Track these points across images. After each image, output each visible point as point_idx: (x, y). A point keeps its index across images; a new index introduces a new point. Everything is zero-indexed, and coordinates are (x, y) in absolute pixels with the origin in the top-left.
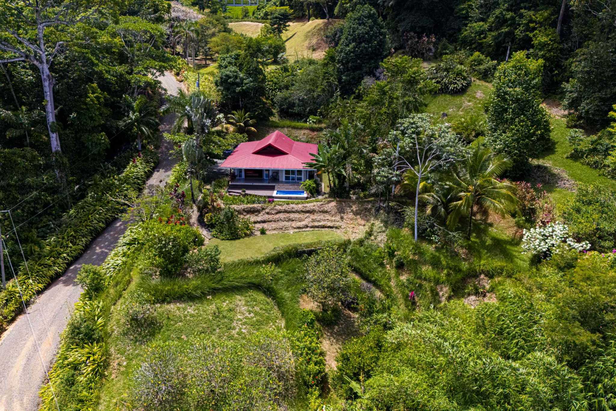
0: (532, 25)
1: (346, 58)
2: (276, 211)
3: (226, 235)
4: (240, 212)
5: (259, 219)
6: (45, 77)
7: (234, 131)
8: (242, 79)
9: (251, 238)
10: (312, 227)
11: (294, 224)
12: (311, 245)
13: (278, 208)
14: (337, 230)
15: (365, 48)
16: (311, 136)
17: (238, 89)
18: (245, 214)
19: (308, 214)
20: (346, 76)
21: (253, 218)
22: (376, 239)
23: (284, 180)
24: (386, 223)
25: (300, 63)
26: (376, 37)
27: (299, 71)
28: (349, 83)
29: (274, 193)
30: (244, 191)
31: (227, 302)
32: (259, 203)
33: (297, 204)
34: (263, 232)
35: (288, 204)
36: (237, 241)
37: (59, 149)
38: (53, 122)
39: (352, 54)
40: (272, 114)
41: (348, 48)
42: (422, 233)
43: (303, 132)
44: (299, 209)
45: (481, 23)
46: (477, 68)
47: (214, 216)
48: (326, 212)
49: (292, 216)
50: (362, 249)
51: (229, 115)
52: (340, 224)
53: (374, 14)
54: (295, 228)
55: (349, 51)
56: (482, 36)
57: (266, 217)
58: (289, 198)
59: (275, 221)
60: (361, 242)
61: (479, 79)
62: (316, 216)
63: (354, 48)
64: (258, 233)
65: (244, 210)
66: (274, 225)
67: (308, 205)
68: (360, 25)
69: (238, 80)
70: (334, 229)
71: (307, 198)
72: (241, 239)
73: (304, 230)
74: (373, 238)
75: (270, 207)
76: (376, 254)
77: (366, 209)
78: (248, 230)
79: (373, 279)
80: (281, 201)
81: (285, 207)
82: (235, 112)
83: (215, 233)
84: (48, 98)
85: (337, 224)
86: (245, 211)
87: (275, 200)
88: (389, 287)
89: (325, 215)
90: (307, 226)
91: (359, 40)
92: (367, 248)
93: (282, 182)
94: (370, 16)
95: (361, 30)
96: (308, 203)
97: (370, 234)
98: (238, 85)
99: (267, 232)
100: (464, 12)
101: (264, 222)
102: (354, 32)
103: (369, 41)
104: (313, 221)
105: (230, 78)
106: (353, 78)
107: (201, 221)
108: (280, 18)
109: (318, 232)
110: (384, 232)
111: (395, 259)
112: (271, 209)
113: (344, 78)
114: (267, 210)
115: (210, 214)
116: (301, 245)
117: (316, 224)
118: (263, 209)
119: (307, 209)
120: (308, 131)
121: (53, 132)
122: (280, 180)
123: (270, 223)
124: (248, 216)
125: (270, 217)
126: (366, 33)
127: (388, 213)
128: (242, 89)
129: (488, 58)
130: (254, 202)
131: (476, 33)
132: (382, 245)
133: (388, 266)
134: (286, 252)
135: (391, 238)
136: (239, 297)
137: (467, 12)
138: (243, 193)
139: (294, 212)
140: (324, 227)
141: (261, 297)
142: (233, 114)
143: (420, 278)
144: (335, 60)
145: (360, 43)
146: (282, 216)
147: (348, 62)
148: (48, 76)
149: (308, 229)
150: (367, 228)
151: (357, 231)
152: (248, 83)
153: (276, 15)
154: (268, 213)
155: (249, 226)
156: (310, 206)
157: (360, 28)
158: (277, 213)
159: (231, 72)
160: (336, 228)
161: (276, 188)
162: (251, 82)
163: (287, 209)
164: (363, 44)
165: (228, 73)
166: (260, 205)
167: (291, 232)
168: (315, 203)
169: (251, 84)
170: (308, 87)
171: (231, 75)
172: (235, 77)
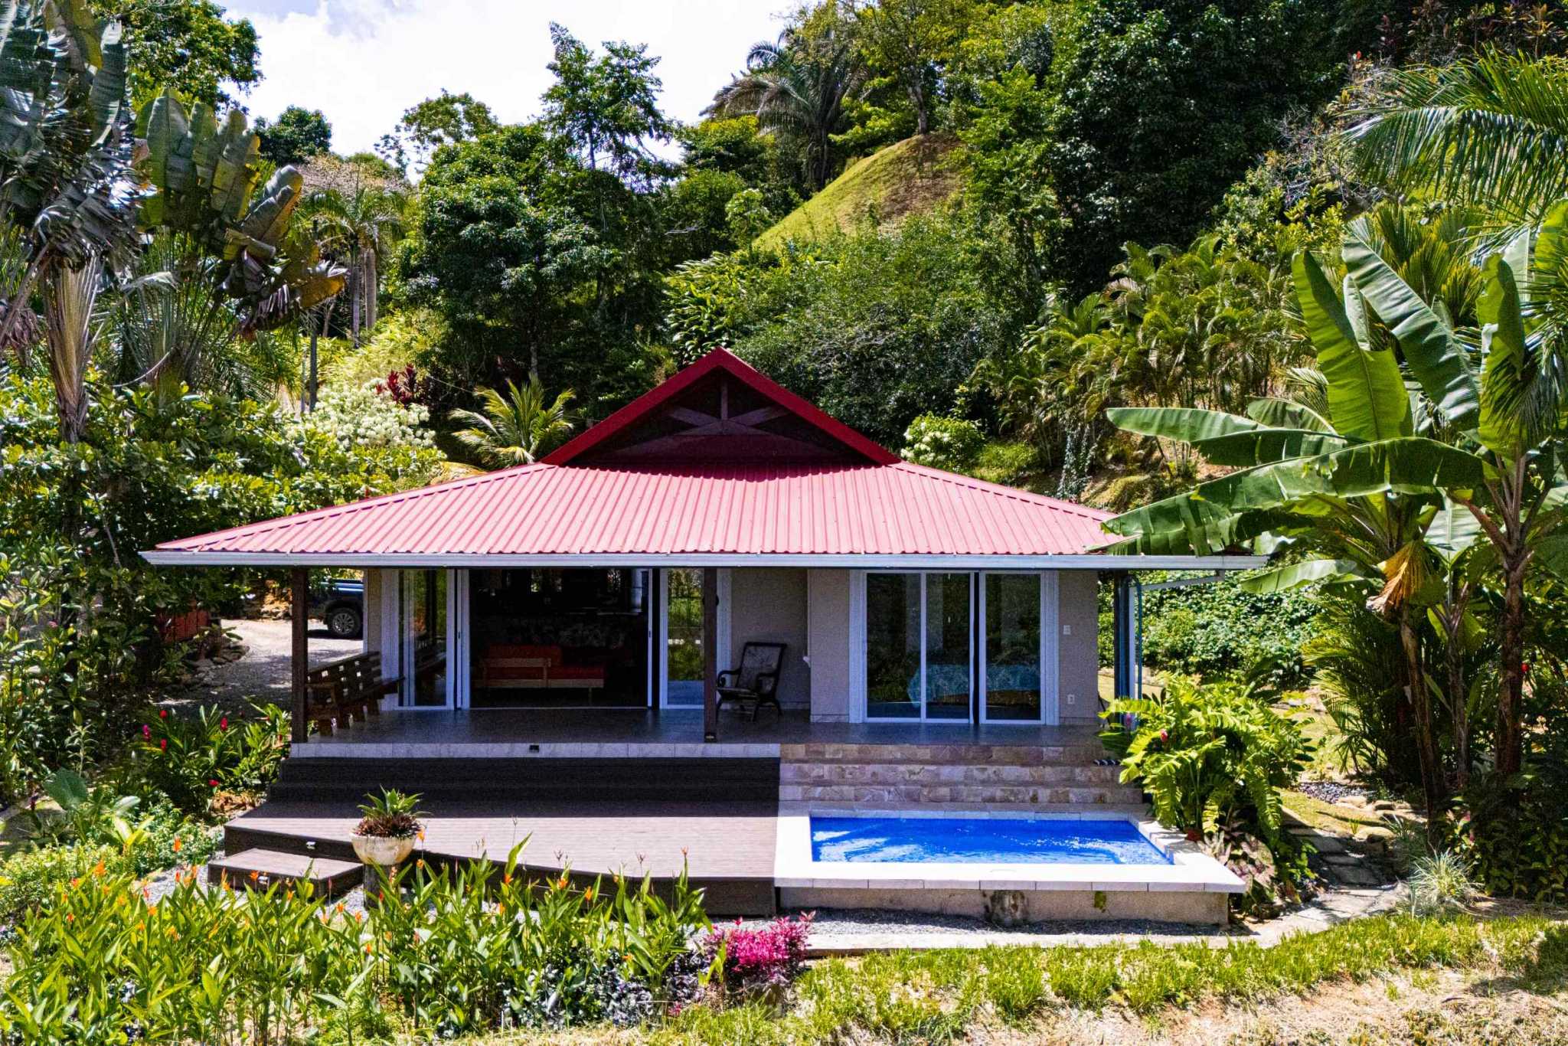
1: (1118, 89)
8: (537, 229)
17: (513, 274)
20: (1117, 192)
23: (857, 711)
29: (787, 852)
30: (398, 828)
51: (459, 413)
69: (515, 233)
80: (906, 961)
82: (490, 398)
98: (514, 254)
105: (475, 217)
108: (720, 156)
122: (820, 708)
128: (537, 274)
138: (384, 851)
142: (478, 405)
147: (1127, 111)
152: (570, 245)
153: (706, 143)
161: (786, 792)
162: (589, 241)
169: (590, 250)
170: (890, 297)
171: (481, 205)
172: (503, 216)
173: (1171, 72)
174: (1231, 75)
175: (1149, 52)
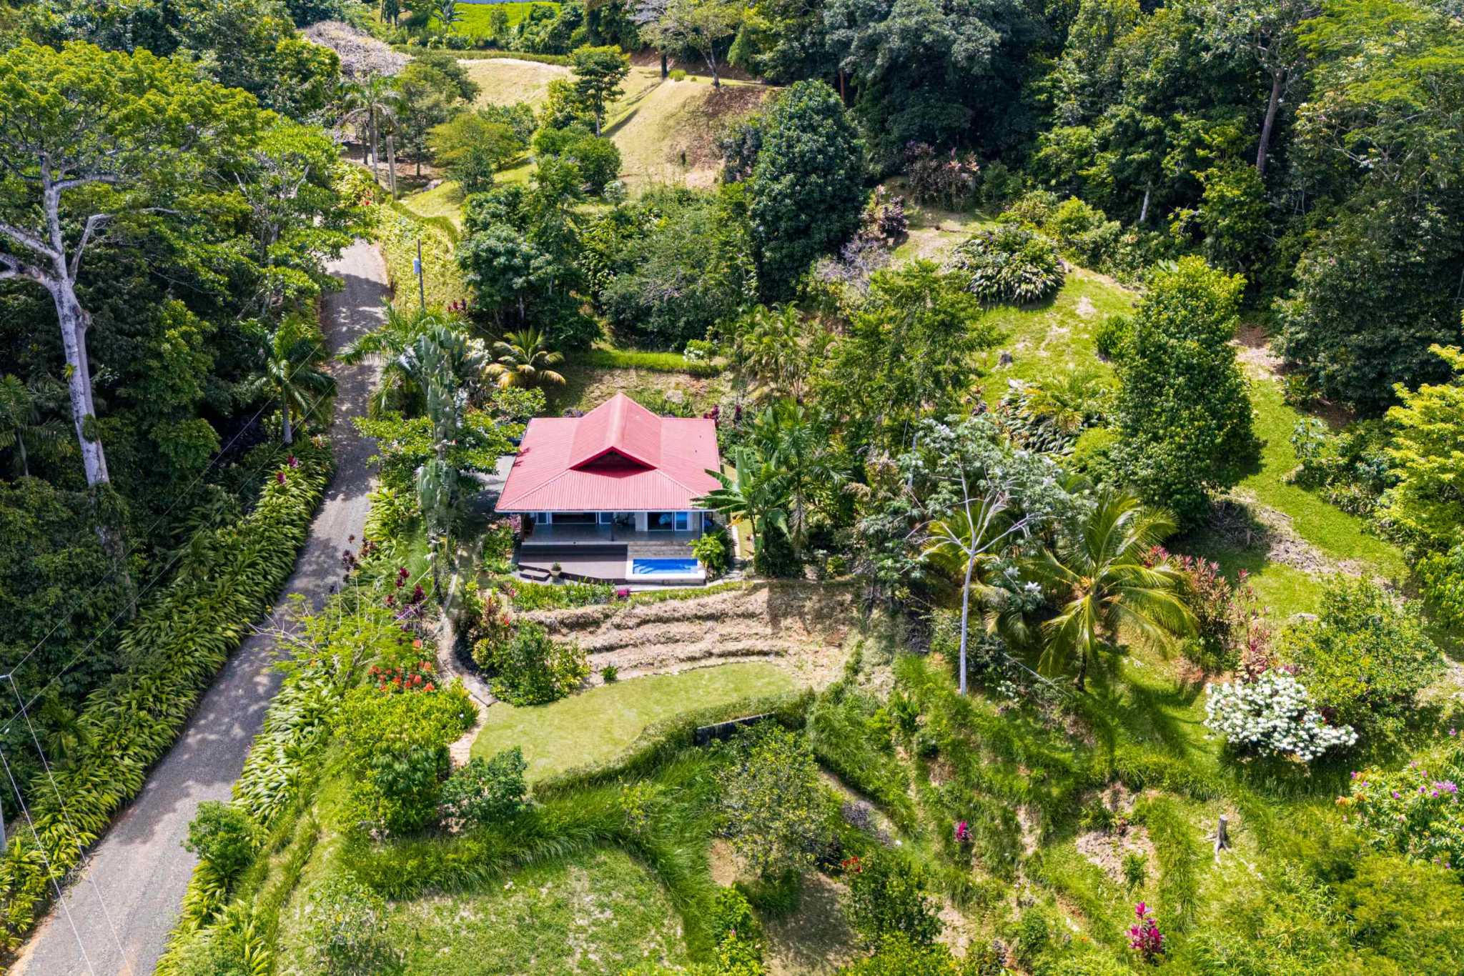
0: (1200, 153)
1: (774, 208)
2: (638, 620)
3: (527, 693)
4: (553, 629)
5: (599, 640)
6: (66, 311)
7: (512, 384)
8: (527, 258)
9: (584, 695)
10: (720, 656)
11: (683, 650)
12: (725, 711)
13: (641, 611)
14: (779, 660)
15: (818, 185)
16: (693, 390)
17: (519, 282)
18: (564, 631)
19: (710, 624)
20: (772, 250)
21: (584, 640)
22: (868, 680)
23: (646, 528)
24: (890, 642)
25: (657, 201)
26: (843, 158)
27: (656, 221)
28: (781, 266)
29: (627, 569)
30: (556, 566)
31: (550, 884)
32: (597, 602)
33: (684, 598)
34: (610, 676)
35: (663, 600)
36: (553, 707)
37: (106, 478)
38: (89, 417)
39: (788, 201)
40: (598, 334)
41: (777, 187)
42: (975, 674)
43: (673, 379)
44: (689, 613)
45: (1084, 130)
46: (1075, 238)
47: (497, 648)
48: (751, 615)
49: (675, 629)
50: (841, 709)
51: (498, 344)
52: (786, 645)
53: (837, 104)
54: (682, 661)
55: (780, 193)
56: (1085, 160)
57: (614, 637)
58: (663, 583)
59: (635, 646)
60: (837, 695)
61: (1081, 265)
62: (727, 628)
63: (793, 185)
64: (597, 679)
65: (562, 622)
66: (630, 655)
67: (709, 600)
68: (804, 131)
69: (518, 261)
70: (772, 658)
71: (704, 582)
72: (562, 701)
73: (703, 662)
74: (861, 678)
75: (621, 613)
76: (873, 723)
77: (842, 604)
78: (575, 675)
79: (870, 788)
80: (645, 593)
81: (656, 609)
82: (510, 335)
83: (500, 688)
84: (75, 361)
85: (779, 644)
86: (566, 625)
87: (634, 588)
88: (907, 808)
89: (749, 622)
90: (710, 654)
91: (802, 167)
92: (852, 708)
93: (641, 535)
94: (828, 111)
95: (807, 143)
96: (709, 593)
97: (855, 669)
98: (518, 271)
99: (619, 676)
100: (1043, 97)
101: (610, 649)
102: (790, 147)
103: (827, 170)
104: (724, 639)
105: (497, 255)
106: (791, 256)
107: (462, 655)
108: (598, 74)
109: (736, 667)
110: (887, 663)
111: (916, 738)
112: (626, 616)
113: (768, 254)
114: (616, 620)
115: (486, 641)
116: (703, 715)
117: (732, 646)
118: (607, 616)
119: (709, 611)
120: (687, 378)
121: (90, 440)
122: (638, 528)
123: (625, 651)
124: (573, 635)
125: (624, 635)
126: (820, 151)
127: (893, 615)
128: (528, 282)
129: (1100, 213)
130: (583, 600)
131: (1072, 152)
132: (883, 697)
133: (900, 749)
134: (671, 737)
135: (902, 679)
136: (574, 870)
137: (1050, 98)
138: (555, 571)
139: (678, 620)
140: (748, 653)
141: (623, 864)
142: (508, 341)
143: (977, 787)
144: (745, 211)
145: (807, 174)
146: (650, 631)
147: (777, 218)
148: (74, 309)
149: (713, 661)
150: (846, 656)
151: (825, 661)
152: (541, 267)
153: (590, 65)
154: (618, 627)
155: (577, 666)
156: (713, 603)
157: (805, 137)
158: (639, 625)
159: (498, 239)
160: (777, 654)
161: (630, 553)
162: (549, 263)
163: (661, 613)
164: (814, 178)
165: (492, 242)
166: (599, 607)
167: (675, 669)
168: (725, 595)
169: (550, 269)
170: (682, 270)
171: (501, 247)
172: (511, 253)
173: (796, 203)
174: (822, 201)
175: (786, 196)
